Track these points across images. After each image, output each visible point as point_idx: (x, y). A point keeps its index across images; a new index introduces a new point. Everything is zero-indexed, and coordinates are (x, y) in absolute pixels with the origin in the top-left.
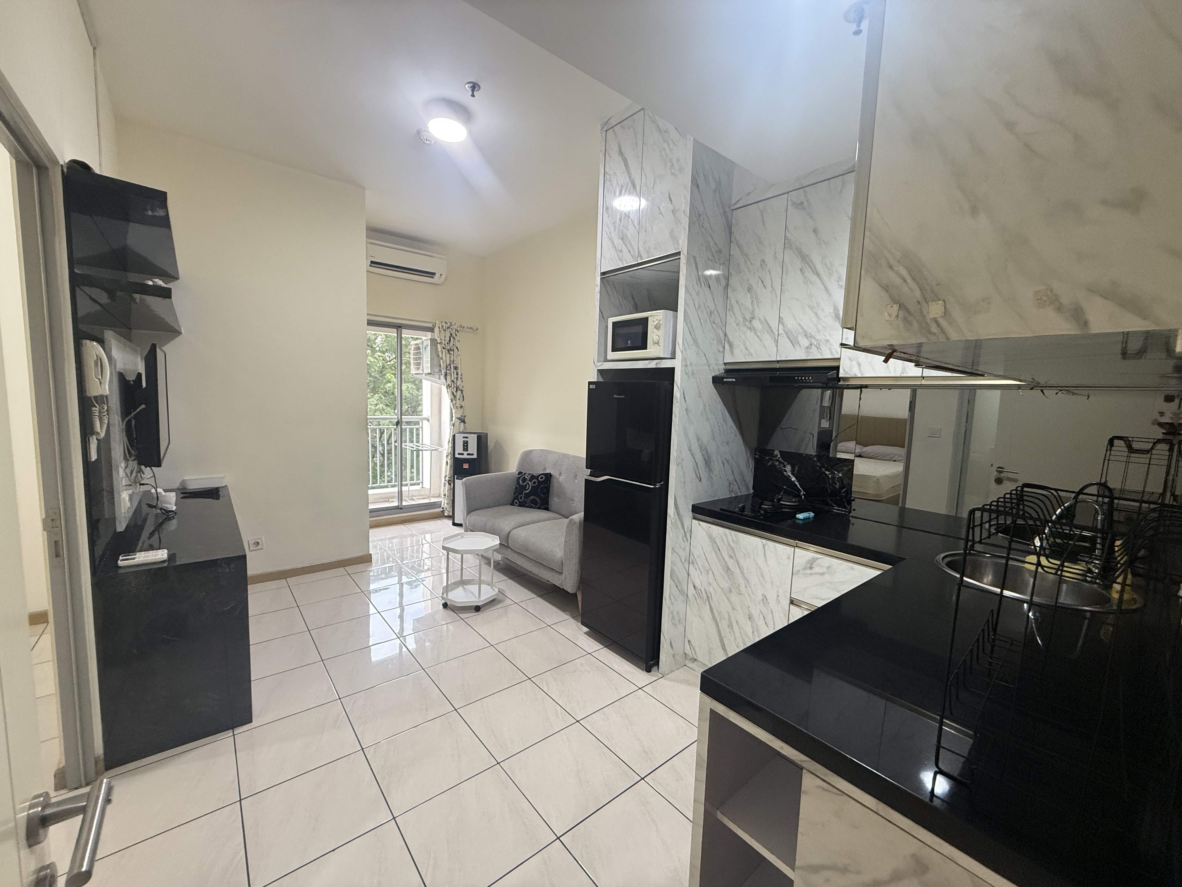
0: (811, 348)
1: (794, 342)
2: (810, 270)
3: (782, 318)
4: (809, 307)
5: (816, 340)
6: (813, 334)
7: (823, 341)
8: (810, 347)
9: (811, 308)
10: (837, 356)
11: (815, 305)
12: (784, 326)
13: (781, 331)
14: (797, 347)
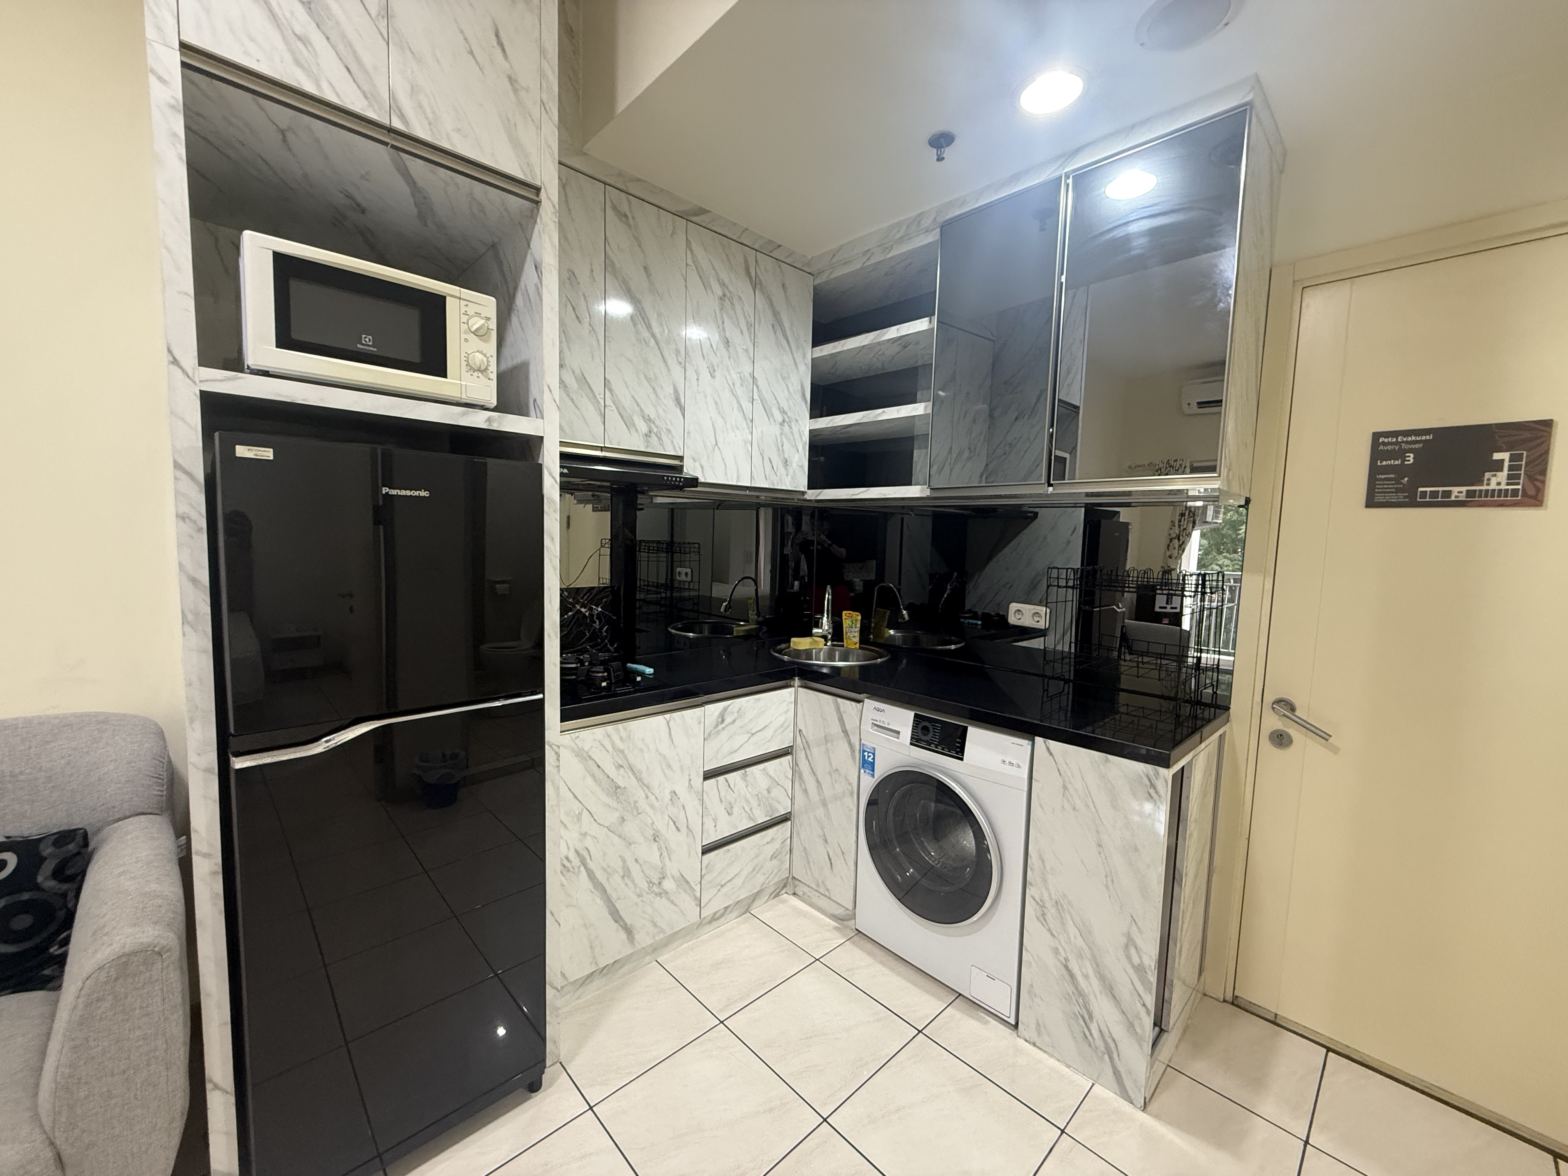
0: (650, 437)
1: (629, 424)
2: (644, 325)
3: (609, 381)
4: (646, 377)
5: (657, 427)
6: (652, 417)
7: (664, 430)
8: (649, 434)
9: (648, 379)
10: (680, 454)
11: (653, 377)
12: (612, 395)
13: (609, 402)
14: (633, 431)
